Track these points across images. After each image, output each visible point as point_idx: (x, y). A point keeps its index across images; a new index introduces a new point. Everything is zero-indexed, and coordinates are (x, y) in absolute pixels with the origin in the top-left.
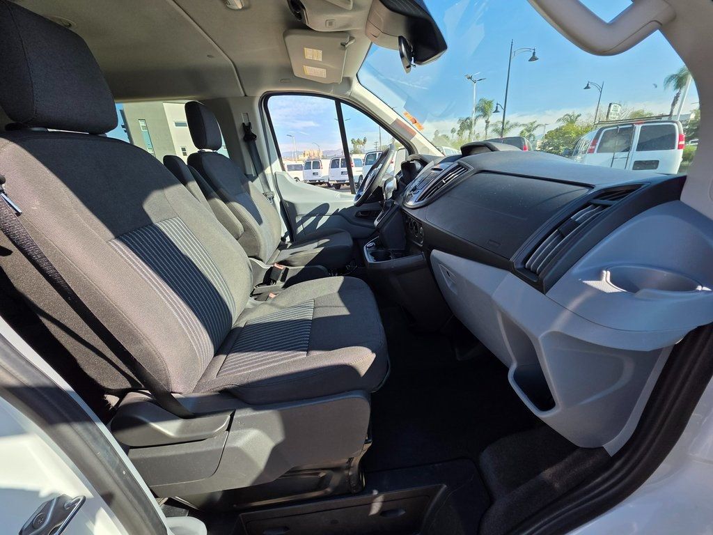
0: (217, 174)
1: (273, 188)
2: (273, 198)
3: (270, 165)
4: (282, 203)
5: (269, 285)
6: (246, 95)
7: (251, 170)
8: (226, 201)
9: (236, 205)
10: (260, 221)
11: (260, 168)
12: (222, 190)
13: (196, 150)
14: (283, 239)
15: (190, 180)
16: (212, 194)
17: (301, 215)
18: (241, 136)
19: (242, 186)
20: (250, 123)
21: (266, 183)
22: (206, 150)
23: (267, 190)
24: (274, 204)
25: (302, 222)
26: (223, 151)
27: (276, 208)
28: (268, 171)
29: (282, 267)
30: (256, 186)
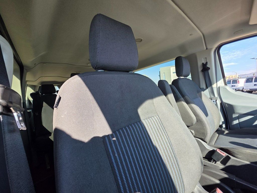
0: (185, 89)
1: (216, 95)
2: (216, 101)
3: (216, 82)
4: (222, 104)
5: (210, 162)
6: (207, 49)
7: (203, 85)
8: (188, 103)
9: (194, 106)
10: (206, 115)
11: (209, 84)
12: (186, 97)
13: (177, 78)
14: (221, 126)
15: (169, 93)
16: (181, 99)
17: (239, 113)
18: (200, 69)
19: (198, 94)
20: (207, 62)
21: (212, 92)
22: (182, 77)
23: (212, 96)
24: (216, 105)
25: (238, 118)
26: (190, 77)
27: (217, 107)
28: (214, 86)
29: (224, 154)
30: (206, 94)
